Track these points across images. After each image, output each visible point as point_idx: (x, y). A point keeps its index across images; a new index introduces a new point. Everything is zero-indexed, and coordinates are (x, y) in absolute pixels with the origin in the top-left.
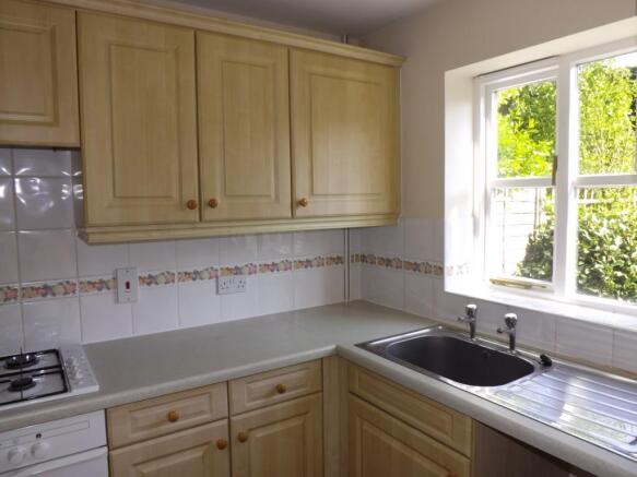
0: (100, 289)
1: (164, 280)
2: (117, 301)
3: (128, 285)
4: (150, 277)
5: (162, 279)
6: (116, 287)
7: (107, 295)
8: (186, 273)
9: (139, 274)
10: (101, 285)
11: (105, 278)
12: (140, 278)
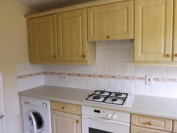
0: (141, 80)
1: (162, 80)
2: (146, 84)
3: (149, 80)
4: (157, 78)
5: (161, 80)
6: (146, 80)
7: (143, 82)
8: (170, 79)
9: (153, 77)
10: (142, 79)
11: (143, 77)
12: (154, 78)
